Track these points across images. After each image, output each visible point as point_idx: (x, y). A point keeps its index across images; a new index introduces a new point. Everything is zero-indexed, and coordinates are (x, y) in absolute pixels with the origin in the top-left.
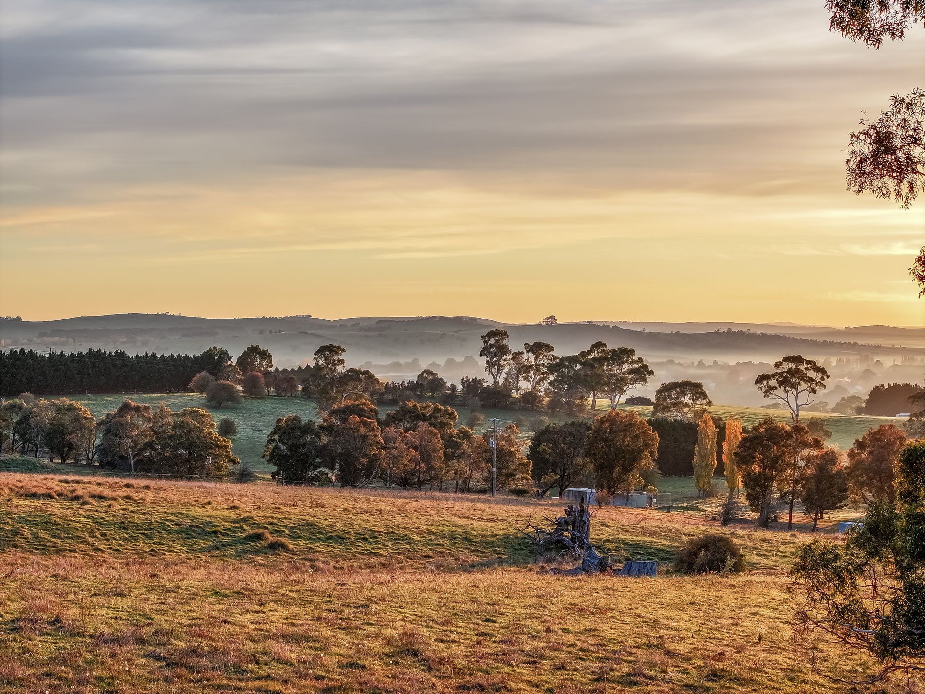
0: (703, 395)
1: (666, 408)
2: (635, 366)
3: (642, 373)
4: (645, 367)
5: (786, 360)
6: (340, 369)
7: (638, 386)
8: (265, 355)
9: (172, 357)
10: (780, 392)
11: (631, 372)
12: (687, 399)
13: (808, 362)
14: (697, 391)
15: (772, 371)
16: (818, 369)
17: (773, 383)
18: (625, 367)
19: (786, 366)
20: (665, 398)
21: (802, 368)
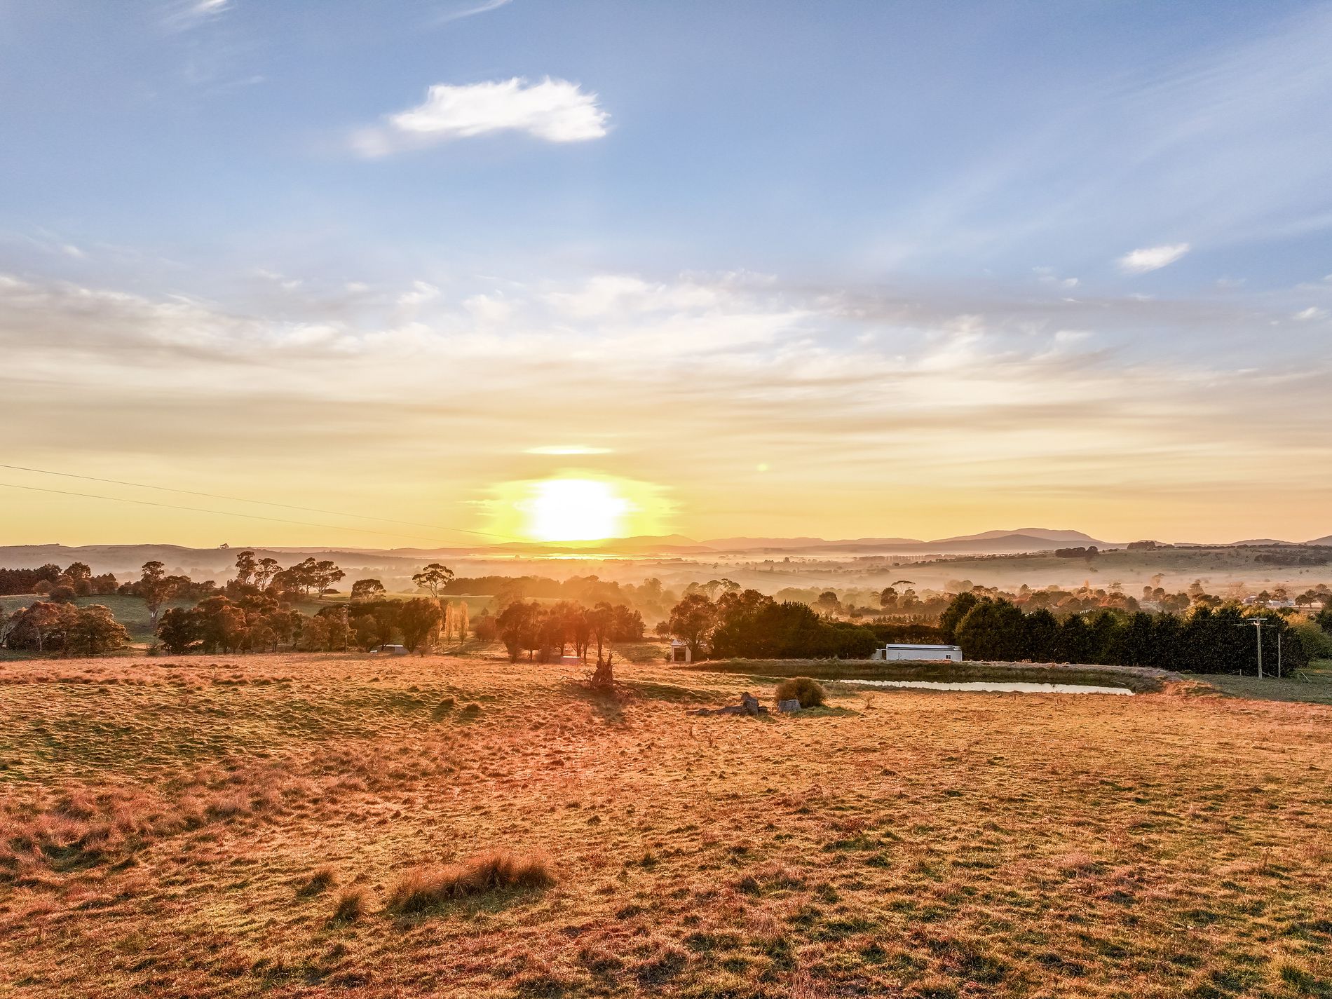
0: (381, 587)
1: (360, 594)
2: (334, 571)
3: (338, 575)
4: (340, 571)
5: (430, 566)
6: (162, 577)
7: (336, 582)
8: (87, 569)
9: (17, 571)
10: (428, 583)
11: (332, 575)
12: (371, 589)
13: (442, 567)
14: (377, 584)
15: (422, 572)
16: (447, 571)
17: (424, 579)
18: (328, 572)
19: (430, 570)
20: (358, 590)
21: (438, 570)
